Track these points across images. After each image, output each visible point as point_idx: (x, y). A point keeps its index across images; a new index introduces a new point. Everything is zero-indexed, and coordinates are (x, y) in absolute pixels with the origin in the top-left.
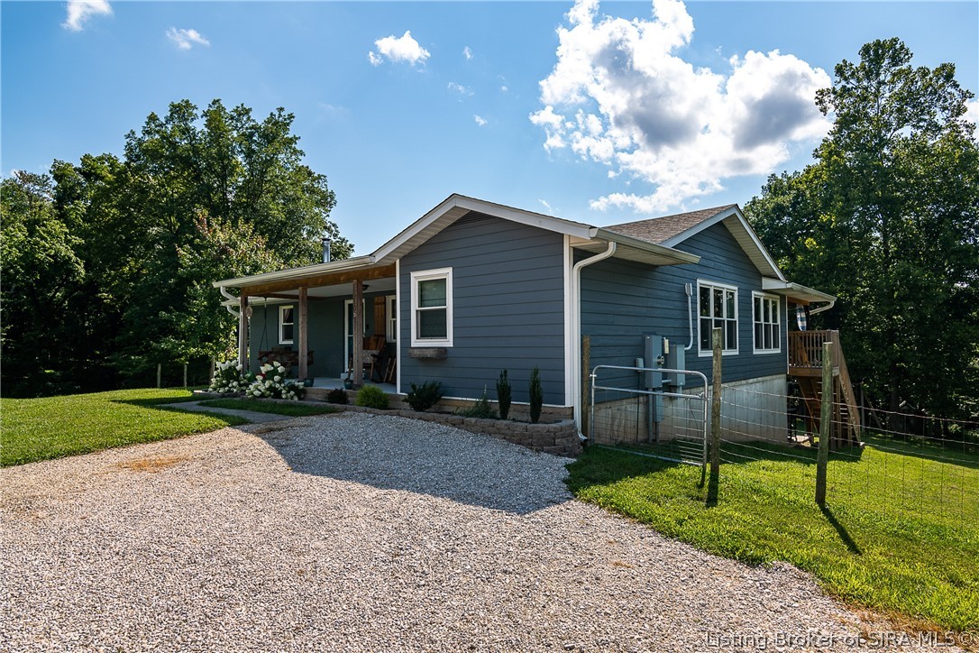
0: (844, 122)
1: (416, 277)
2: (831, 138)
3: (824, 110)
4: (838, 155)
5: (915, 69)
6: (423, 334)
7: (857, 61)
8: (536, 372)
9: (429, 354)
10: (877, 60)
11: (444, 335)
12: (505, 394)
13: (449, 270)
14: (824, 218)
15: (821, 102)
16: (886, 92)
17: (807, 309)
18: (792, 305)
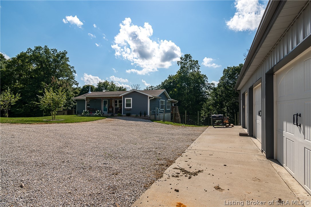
0: (182, 68)
1: (126, 99)
2: (180, 70)
3: (178, 65)
4: (181, 74)
5: (192, 60)
6: (126, 107)
7: (184, 57)
8: (145, 111)
9: (129, 109)
10: (187, 57)
11: (131, 107)
12: (141, 114)
13: (132, 98)
14: (178, 85)
15: (178, 63)
16: (188, 64)
17: (174, 103)
18: (172, 102)
